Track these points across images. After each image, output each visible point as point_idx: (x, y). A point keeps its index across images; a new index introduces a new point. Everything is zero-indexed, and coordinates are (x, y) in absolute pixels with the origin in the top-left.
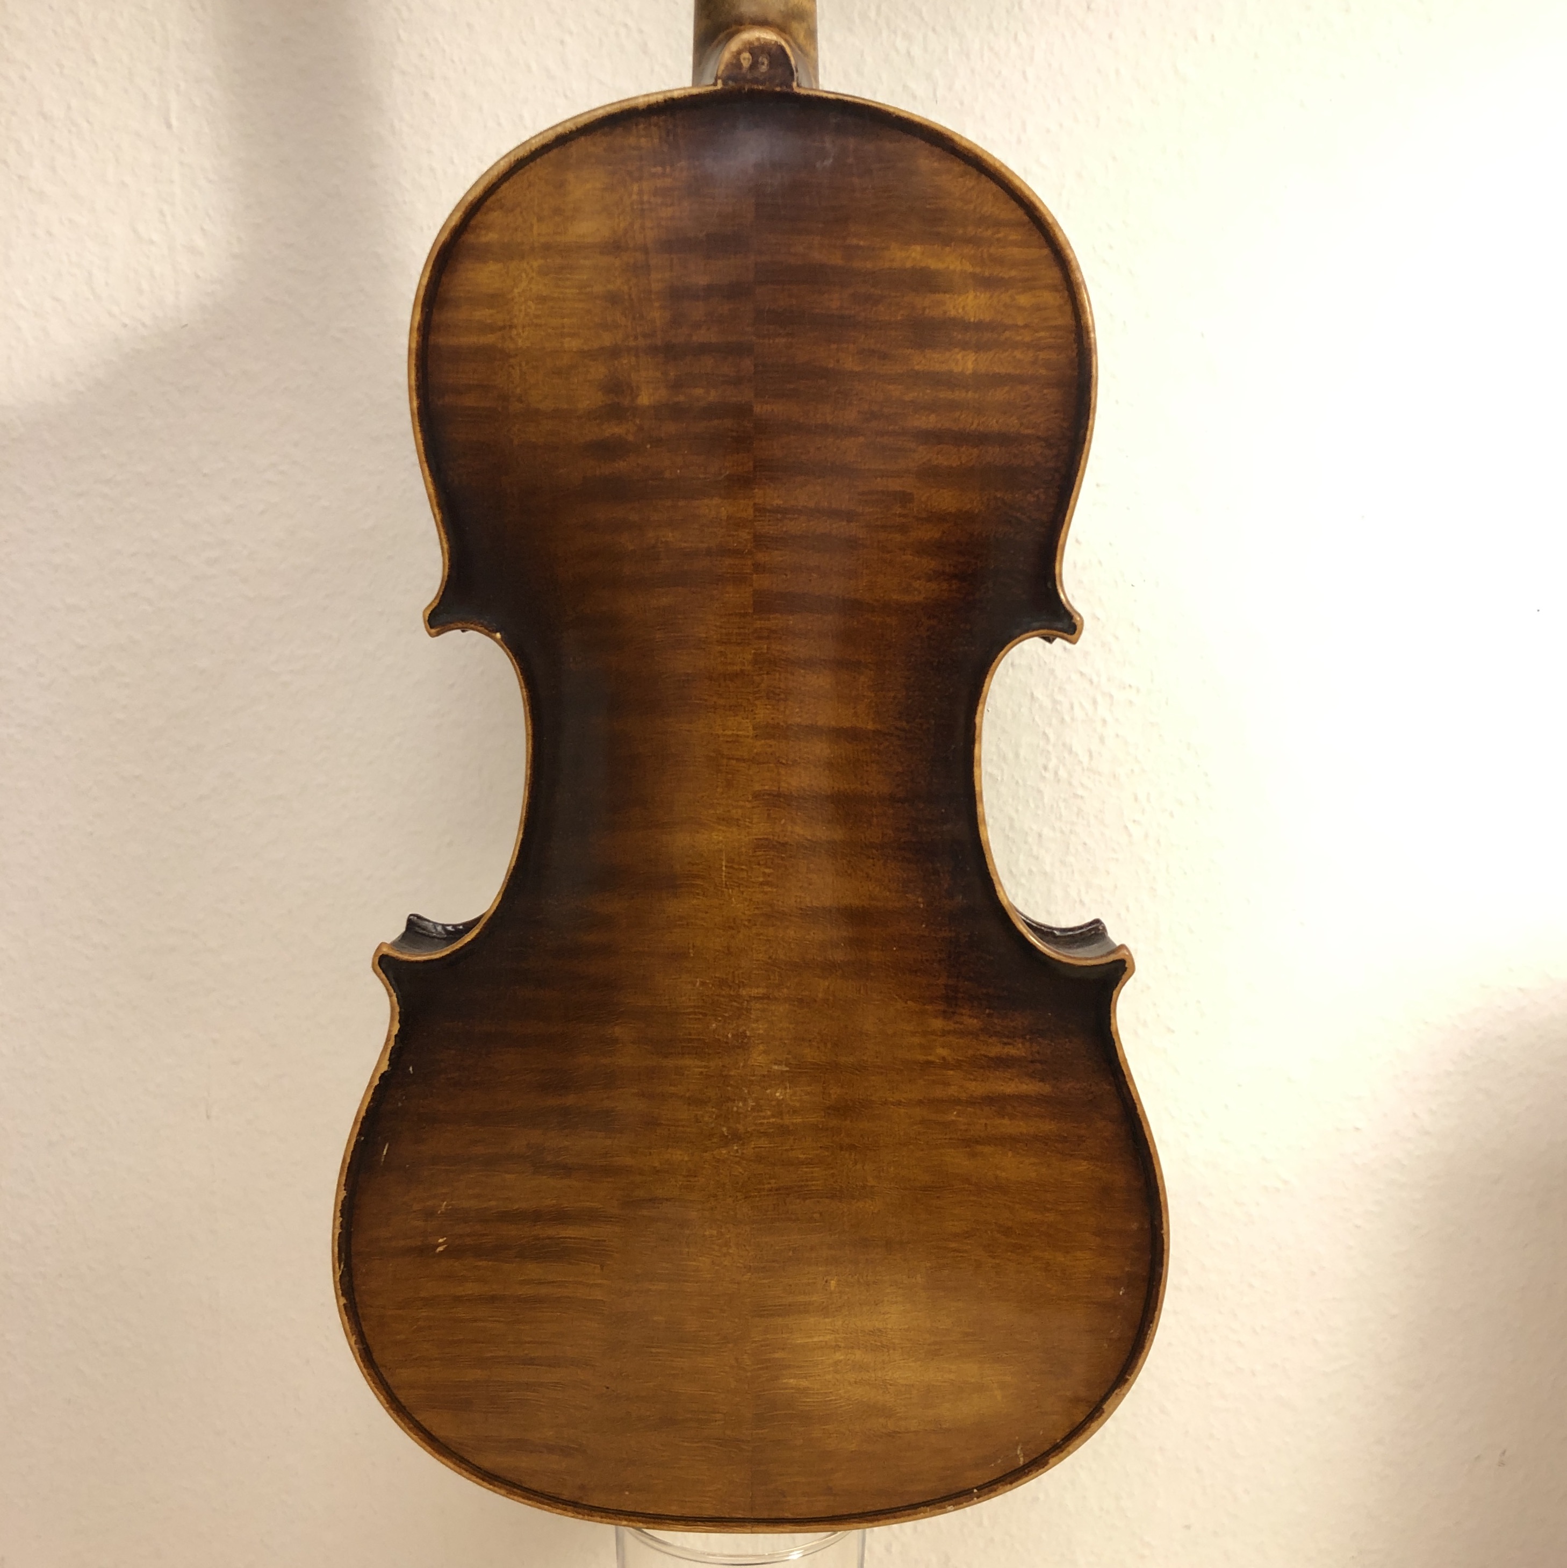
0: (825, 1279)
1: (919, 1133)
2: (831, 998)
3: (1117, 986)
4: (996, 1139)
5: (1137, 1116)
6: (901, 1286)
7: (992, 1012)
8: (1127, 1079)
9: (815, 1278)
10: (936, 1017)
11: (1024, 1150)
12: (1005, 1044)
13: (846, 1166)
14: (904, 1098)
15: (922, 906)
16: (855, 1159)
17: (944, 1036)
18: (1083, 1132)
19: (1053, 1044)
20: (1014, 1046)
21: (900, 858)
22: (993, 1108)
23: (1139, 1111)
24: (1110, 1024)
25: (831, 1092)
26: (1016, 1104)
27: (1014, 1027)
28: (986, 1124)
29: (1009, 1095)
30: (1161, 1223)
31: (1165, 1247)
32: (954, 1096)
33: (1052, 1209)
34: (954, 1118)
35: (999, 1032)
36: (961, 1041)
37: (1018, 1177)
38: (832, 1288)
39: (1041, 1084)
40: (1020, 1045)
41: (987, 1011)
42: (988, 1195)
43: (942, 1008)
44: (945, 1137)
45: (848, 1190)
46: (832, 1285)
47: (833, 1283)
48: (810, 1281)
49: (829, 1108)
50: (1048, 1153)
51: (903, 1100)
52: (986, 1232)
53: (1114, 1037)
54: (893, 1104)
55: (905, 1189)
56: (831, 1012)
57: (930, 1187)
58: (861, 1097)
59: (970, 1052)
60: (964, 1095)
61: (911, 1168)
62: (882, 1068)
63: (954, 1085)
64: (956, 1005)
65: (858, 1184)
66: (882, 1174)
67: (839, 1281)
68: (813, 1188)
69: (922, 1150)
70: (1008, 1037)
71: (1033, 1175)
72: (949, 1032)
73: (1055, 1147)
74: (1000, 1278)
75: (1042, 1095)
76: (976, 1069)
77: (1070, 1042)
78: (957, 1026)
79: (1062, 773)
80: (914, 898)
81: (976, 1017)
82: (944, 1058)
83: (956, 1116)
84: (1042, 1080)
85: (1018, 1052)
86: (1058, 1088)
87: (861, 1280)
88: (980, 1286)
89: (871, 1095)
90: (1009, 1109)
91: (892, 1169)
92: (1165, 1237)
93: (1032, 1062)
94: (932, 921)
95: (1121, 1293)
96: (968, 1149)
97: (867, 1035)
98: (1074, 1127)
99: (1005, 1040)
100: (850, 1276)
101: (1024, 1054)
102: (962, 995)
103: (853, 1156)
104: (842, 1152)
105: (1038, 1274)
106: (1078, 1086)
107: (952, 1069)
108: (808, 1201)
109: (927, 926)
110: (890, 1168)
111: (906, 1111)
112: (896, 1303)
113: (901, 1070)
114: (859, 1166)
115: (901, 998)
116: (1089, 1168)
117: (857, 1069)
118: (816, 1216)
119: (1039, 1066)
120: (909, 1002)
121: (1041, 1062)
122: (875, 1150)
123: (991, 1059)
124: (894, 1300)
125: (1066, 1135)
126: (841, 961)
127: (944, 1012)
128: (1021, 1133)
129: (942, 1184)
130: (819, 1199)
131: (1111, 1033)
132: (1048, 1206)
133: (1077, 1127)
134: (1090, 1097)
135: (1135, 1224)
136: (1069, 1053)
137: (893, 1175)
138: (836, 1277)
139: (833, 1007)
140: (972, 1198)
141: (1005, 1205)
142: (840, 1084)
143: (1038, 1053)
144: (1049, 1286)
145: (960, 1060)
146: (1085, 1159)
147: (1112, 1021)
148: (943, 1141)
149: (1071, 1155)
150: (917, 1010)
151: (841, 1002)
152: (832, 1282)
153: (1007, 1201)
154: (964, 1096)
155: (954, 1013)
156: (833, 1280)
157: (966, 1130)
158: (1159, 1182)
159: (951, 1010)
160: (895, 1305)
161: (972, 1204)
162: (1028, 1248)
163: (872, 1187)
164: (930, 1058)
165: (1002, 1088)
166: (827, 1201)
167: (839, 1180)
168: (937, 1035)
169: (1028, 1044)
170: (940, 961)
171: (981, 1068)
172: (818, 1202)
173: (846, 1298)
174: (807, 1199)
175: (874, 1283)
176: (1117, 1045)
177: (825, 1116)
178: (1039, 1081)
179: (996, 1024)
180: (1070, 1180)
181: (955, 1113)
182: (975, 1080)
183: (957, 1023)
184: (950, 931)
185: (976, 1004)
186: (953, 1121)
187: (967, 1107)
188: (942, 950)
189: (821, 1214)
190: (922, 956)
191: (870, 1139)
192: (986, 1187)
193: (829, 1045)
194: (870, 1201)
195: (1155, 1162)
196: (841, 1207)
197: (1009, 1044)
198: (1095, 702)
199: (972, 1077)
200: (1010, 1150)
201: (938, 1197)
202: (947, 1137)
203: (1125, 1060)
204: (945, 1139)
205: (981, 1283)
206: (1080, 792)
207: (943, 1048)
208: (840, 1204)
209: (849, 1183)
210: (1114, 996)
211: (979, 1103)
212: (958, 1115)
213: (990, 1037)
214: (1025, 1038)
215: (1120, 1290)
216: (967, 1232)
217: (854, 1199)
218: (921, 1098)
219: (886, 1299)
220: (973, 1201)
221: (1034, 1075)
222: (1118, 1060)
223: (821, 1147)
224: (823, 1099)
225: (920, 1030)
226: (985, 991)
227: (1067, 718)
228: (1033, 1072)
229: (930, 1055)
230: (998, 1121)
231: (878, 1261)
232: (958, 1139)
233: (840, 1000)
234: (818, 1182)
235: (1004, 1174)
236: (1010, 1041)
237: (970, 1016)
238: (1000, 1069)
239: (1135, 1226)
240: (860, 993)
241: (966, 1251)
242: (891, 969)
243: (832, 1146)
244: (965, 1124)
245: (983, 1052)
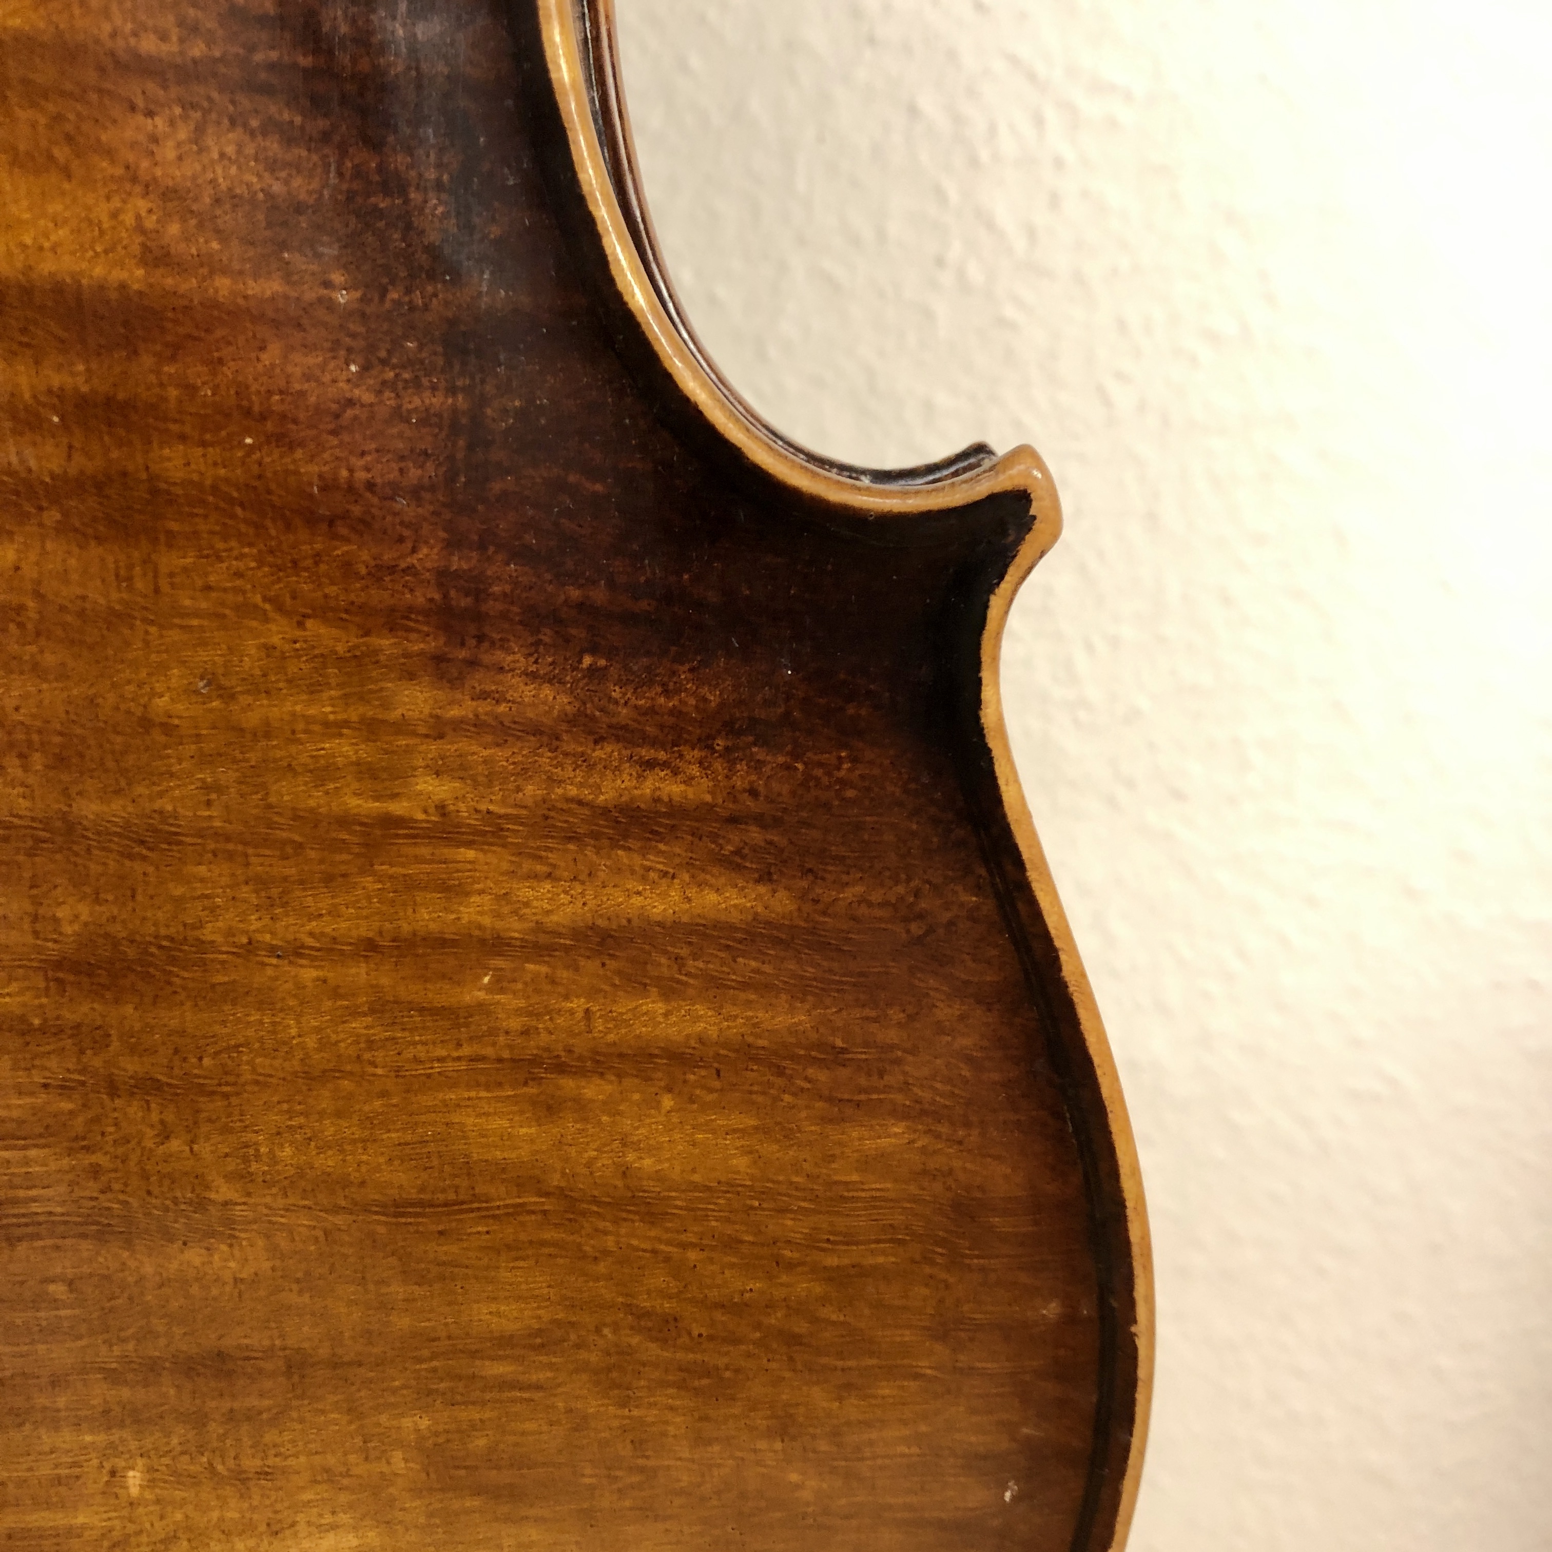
0: (108, 1466)
1: (371, 1044)
2: (31, 604)
3: (1001, 577)
4: (621, 1055)
5: (1061, 986)
6: (345, 1482)
7: (602, 662)
8: (1032, 875)
9: (75, 1465)
10: (411, 676)
11: (711, 1090)
12: (650, 765)
13: (133, 1143)
14: (311, 934)
15: (342, 297)
16: (162, 1122)
17: (441, 736)
18: (892, 1035)
19: (800, 766)
20: (675, 772)
21: (254, 123)
22: (612, 964)
23: (1067, 972)
24: (977, 703)
25: (59, 914)
26: (684, 952)
27: (675, 712)
28: (587, 1011)
29: (659, 924)
30: (1131, 1304)
31: (1141, 1373)
32: (480, 927)
33: (801, 1264)
34: (481, 995)
35: (625, 727)
36: (500, 754)
37: (694, 1170)
38: (134, 1491)
39: (762, 889)
40: (695, 770)
41: (587, 660)
42: (601, 1225)
43: (432, 645)
44: (455, 1054)
45: (148, 1214)
46: (131, 1482)
47: (134, 1479)
48: (64, 1472)
49: (59, 965)
50: (787, 1098)
51: (310, 942)
52: (598, 1330)
53: (992, 742)
54: (272, 950)
55: (336, 1210)
56: (33, 649)
57: (412, 1205)
58: (163, 931)
59: (531, 791)
60: (517, 925)
61: (348, 1147)
62: (228, 839)
63: (481, 892)
64: (480, 638)
65: (179, 1194)
66: (254, 1167)
67: (151, 1470)
68: (35, 1208)
69: (384, 1094)
70: (654, 743)
71: (741, 1163)
72: (458, 725)
73: (806, 1079)
74: (647, 1457)
75: (768, 923)
76: (550, 843)
77: (854, 760)
78: (484, 707)
79: (975, 273)
80: (314, 267)
81: (550, 680)
82: (441, 808)
83: (489, 989)
84: (765, 877)
85: (691, 793)
86: (816, 901)
87: (220, 1468)
88: (587, 1481)
89: (200, 925)
90: (663, 966)
91: (288, 1151)
92: (1141, 1343)
93: (733, 820)
94: (383, 354)
95: (1008, 1496)
96: (532, 1090)
97: (167, 729)
98: (867, 1018)
99: (646, 753)
100: (186, 1458)
101: (708, 798)
102: (499, 606)
103: (155, 1117)
104: (117, 1102)
105: (762, 1445)
106: (876, 896)
107: (469, 844)
108: (22, 1248)
109: (365, 368)
110: (282, 1146)
111: (320, 973)
112: (334, 1527)
113: (300, 846)
114: (175, 1145)
115: (280, 608)
116: (911, 1142)
117: (142, 842)
118: (58, 1290)
119: (755, 835)
120: (309, 623)
121: (759, 820)
122: (226, 1096)
123: (605, 811)
124: (328, 1519)
125: (839, 1043)
126: (53, 476)
127: (439, 659)
128: (701, 1040)
129: (452, 1196)
130: (60, 1242)
131: (979, 731)
132: (787, 1253)
133: (875, 1020)
134: (916, 928)
135: (1053, 1305)
136: (850, 793)
137: (292, 1171)
138: (140, 1462)
139: (38, 634)
140: (549, 1235)
141: (654, 1252)
142: (88, 890)
143: (753, 792)
144: (794, 1477)
145: (500, 817)
146: (901, 1114)
147: (986, 694)
148: (450, 1065)
149: (858, 1105)
150: (341, 649)
151: (69, 618)
152: (131, 1473)
153: (660, 1240)
154: (515, 928)
155: (473, 663)
156: (133, 1468)
157: (525, 1032)
158: (1126, 1183)
159: (463, 654)
160: (332, 1533)
161: (551, 1250)
162: (728, 1374)
163: (226, 1204)
164: (397, 808)
165: (637, 901)
166: (86, 1247)
167: (116, 1186)
168: (415, 734)
169: (719, 765)
170: (416, 493)
171: (570, 839)
172: (57, 1248)
173: (179, 1516)
174: (20, 1239)
175: (263, 1474)
176: (1000, 769)
177: (47, 989)
178: (758, 881)
179: (616, 702)
180: (855, 1177)
181: (486, 980)
182: (549, 875)
183: (484, 696)
184: (452, 390)
185: (547, 635)
186: (480, 1005)
187: (528, 961)
188: (425, 453)
189: (70, 1283)
190: (351, 471)
191: (206, 1061)
192: (595, 1200)
193: (38, 760)
194: (224, 1247)
195: (1114, 1127)
196: (132, 1264)
197: (665, 765)
198: (1039, 121)
199: (541, 868)
200: (669, 1090)
201: (441, 1233)
202: (466, 1051)
203: (1027, 815)
204: (459, 1059)
205: (588, 1471)
206: (1010, 312)
207: (437, 774)
208: (126, 1254)
209: (149, 1193)
210: (993, 613)
211: (567, 949)
212: (498, 985)
213: (596, 742)
214: (710, 748)
215: (1006, 1489)
216: (539, 1332)
217: (171, 1241)
218: (371, 935)
219: (300, 1517)
220: (555, 1244)
221: (738, 859)
222: (1004, 816)
223: (45, 1086)
224: (36, 934)
225: (354, 718)
226: (575, 593)
227: (984, 155)
228: (738, 852)
229: (395, 796)
230: (624, 1005)
231: (265, 1416)
232: (500, 1060)
233: (62, 608)
234: (49, 1192)
235: (647, 1162)
236: (662, 755)
237: (533, 676)
238: (631, 843)
239: (1052, 1310)
240: (130, 588)
241: (538, 1387)
242: (239, 511)
243: (83, 1084)
244: (519, 1012)
245: (573, 791)
